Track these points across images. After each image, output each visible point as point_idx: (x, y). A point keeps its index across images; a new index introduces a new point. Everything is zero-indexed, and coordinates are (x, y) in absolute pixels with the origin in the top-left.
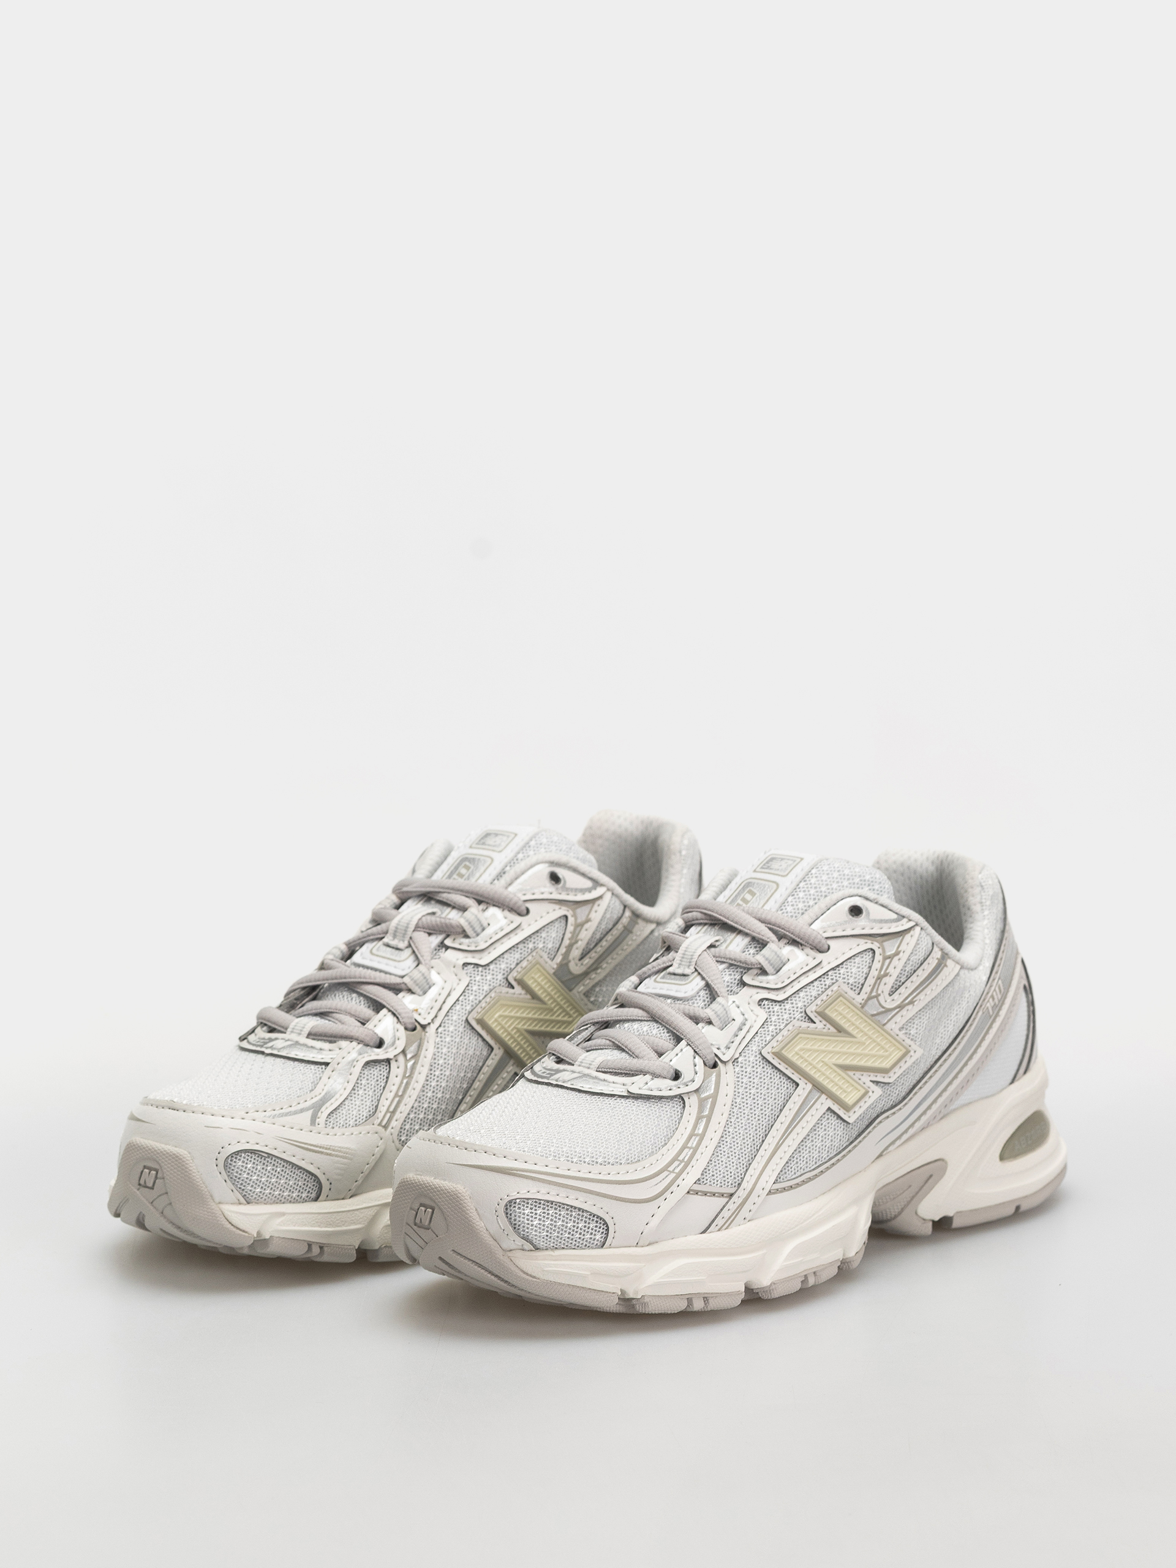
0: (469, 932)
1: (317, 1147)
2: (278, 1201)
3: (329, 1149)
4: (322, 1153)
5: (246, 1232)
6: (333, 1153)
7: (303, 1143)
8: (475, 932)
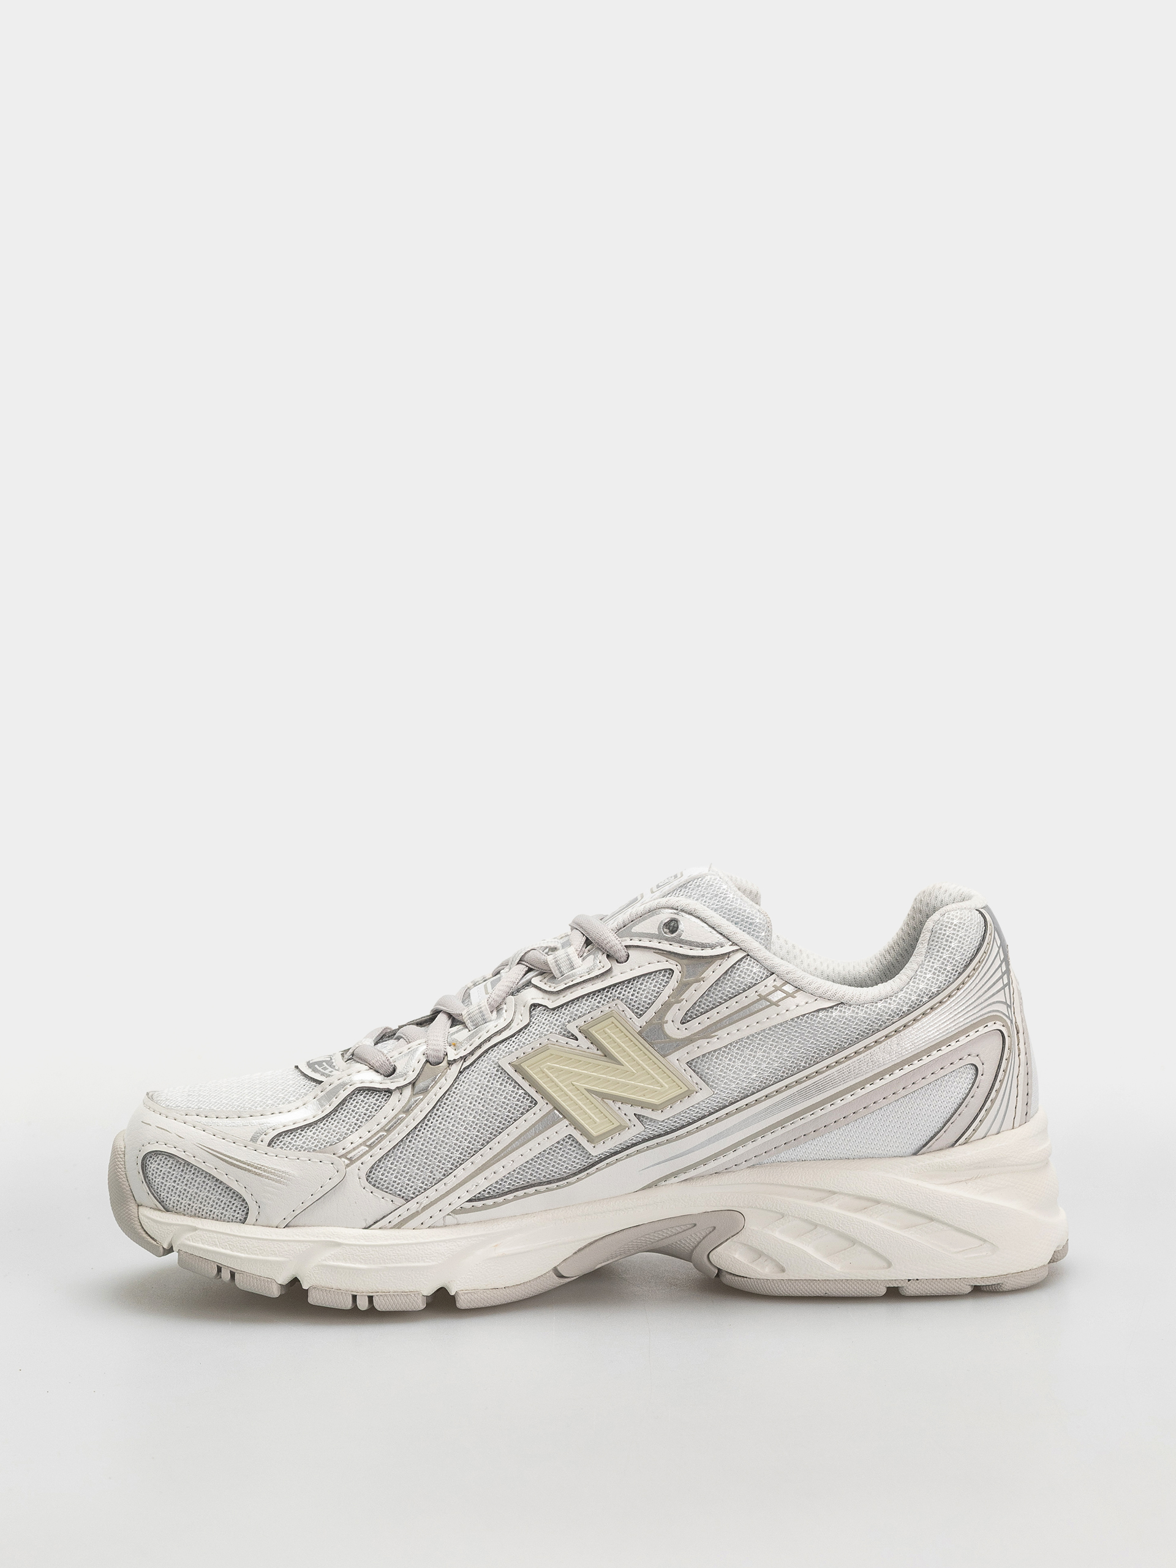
0: (556, 973)
1: (245, 1163)
2: (200, 1215)
3: (260, 1168)
4: (249, 1171)
5: (155, 1240)
6: (264, 1173)
7: (228, 1157)
8: (561, 972)
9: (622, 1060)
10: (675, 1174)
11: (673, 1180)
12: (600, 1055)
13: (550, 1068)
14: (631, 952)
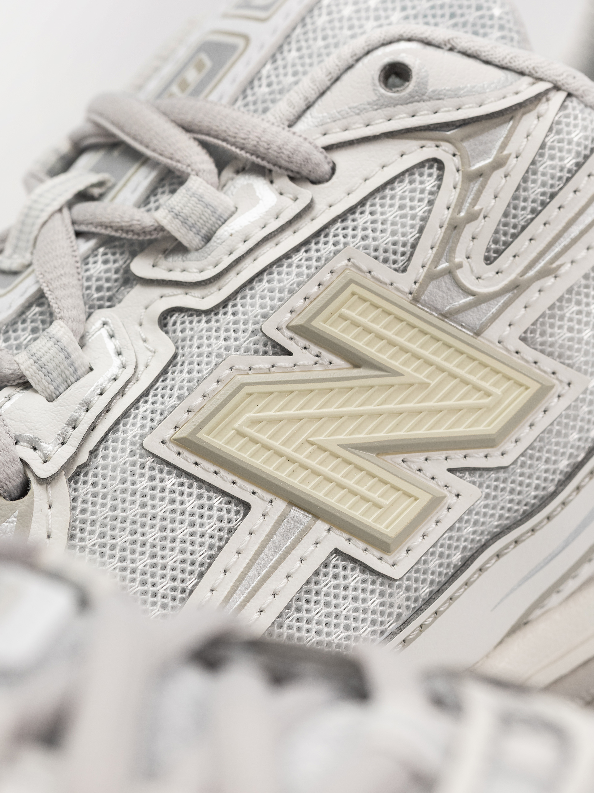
9: (395, 364)
10: (555, 588)
11: (555, 599)
12: (346, 368)
13: (254, 422)
14: (339, 157)
